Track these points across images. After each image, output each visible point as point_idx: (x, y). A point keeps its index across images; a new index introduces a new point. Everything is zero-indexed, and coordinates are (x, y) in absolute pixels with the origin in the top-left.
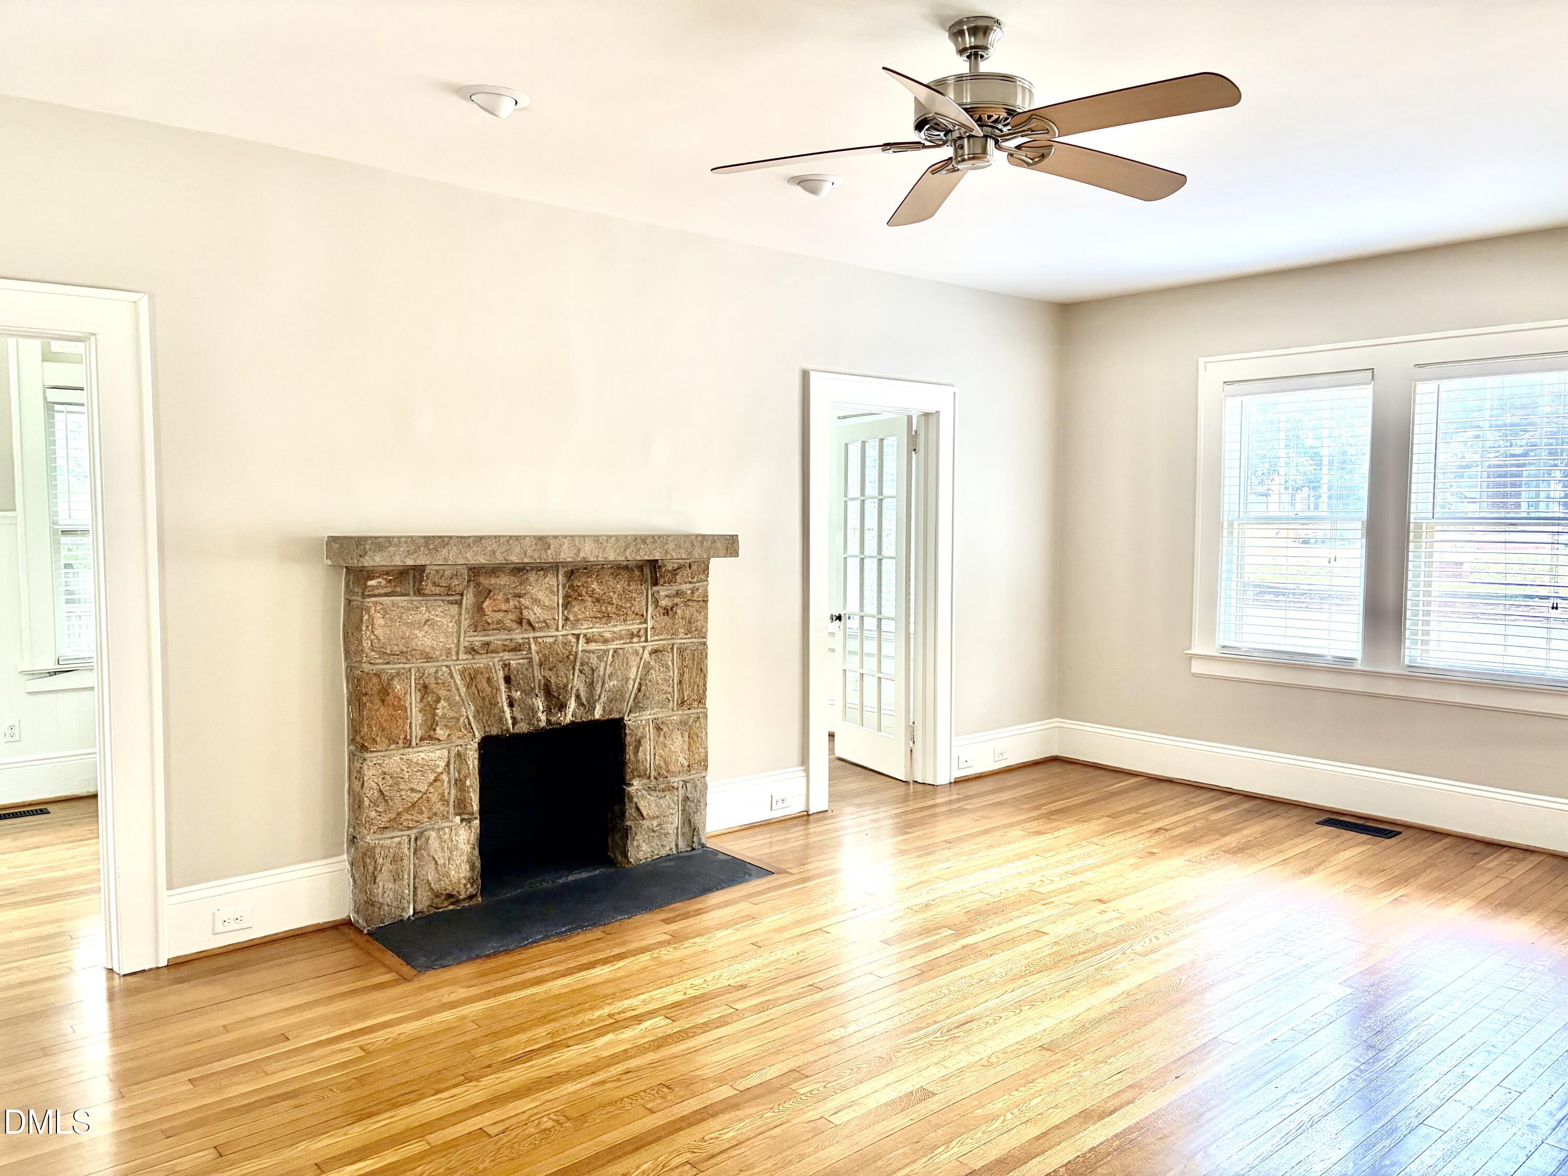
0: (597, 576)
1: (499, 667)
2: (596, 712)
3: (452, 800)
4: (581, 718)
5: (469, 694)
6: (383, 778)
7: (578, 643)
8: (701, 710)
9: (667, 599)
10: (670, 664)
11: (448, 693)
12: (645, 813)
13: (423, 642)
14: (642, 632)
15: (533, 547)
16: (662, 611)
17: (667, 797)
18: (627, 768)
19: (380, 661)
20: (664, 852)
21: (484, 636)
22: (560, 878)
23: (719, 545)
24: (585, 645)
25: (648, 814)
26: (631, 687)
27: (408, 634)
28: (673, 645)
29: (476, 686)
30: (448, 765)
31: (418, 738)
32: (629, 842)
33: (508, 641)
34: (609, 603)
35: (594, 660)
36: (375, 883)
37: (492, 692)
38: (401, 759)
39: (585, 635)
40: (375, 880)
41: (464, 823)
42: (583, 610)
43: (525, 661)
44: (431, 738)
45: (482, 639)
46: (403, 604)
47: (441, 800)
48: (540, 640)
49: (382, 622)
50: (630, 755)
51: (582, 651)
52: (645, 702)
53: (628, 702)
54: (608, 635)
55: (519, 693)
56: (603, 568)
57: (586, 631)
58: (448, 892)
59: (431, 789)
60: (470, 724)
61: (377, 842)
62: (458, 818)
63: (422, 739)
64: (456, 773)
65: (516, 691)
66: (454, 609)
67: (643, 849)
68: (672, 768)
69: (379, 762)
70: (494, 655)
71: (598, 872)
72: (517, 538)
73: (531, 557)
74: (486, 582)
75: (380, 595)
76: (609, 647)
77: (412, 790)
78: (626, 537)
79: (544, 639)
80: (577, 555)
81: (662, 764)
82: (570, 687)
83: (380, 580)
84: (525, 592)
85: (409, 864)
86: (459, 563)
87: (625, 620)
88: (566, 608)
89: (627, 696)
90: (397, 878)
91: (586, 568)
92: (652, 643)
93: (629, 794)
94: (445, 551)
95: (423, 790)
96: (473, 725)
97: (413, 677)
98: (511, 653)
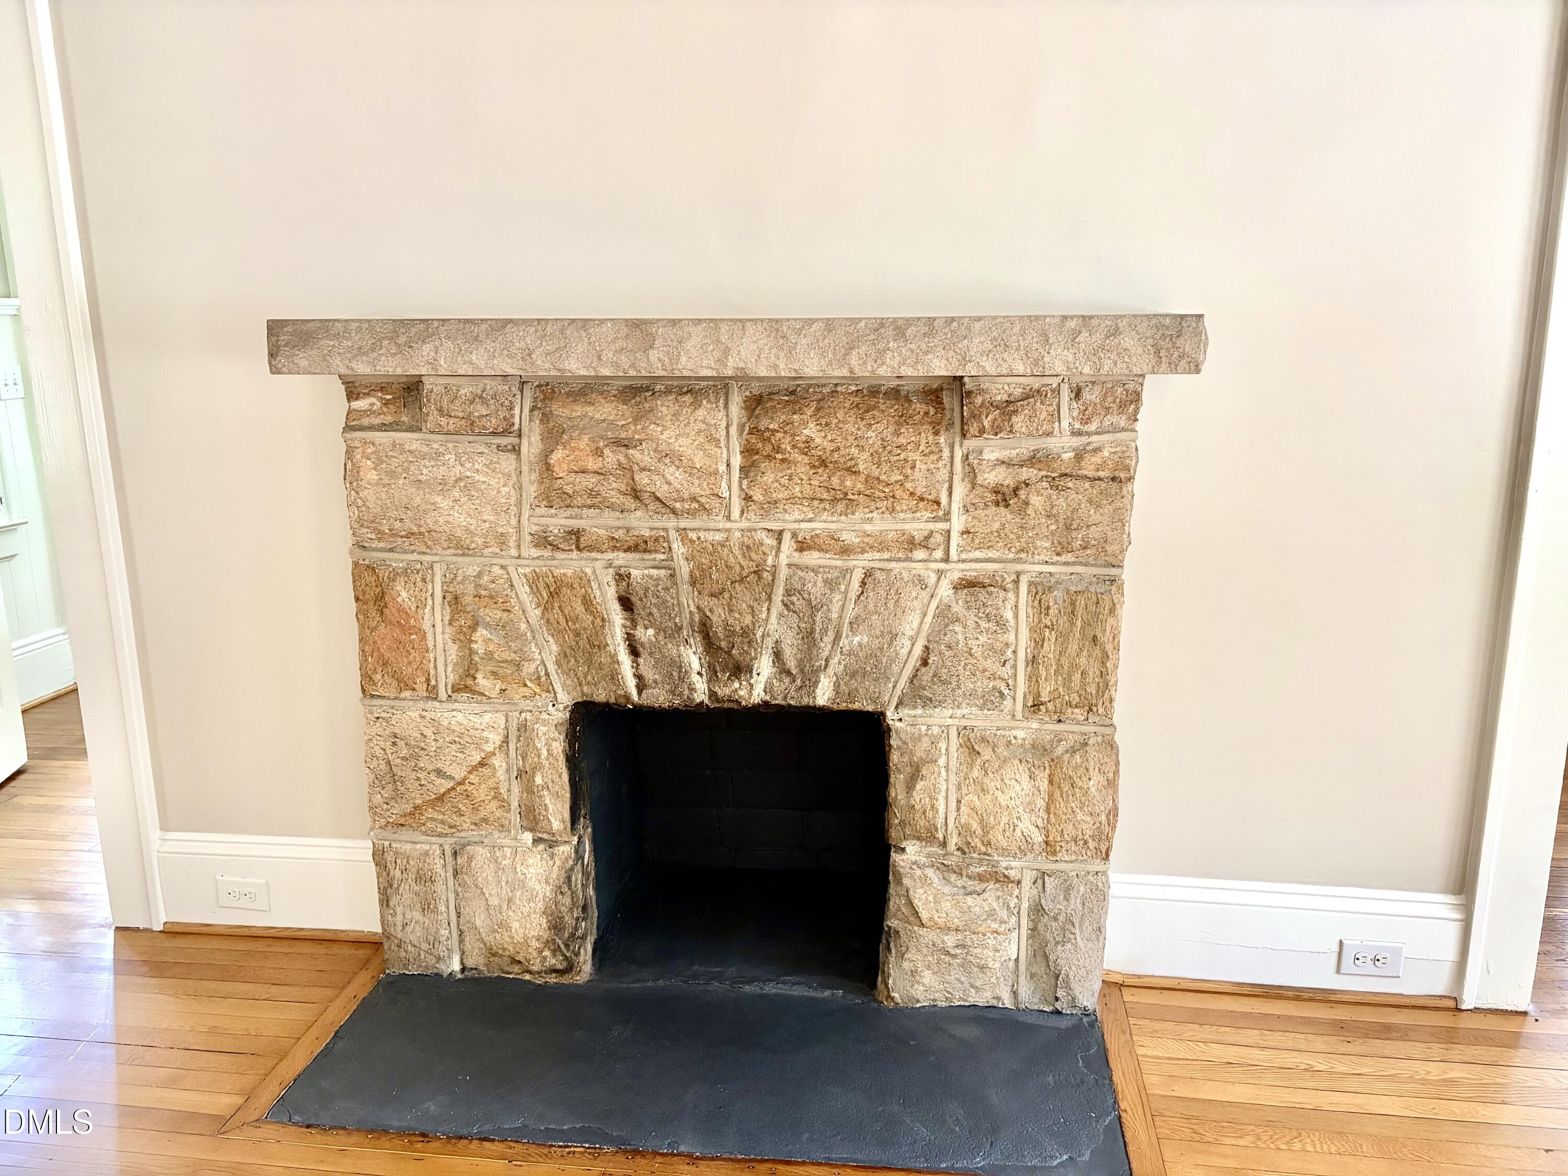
0: (818, 409)
1: (608, 576)
2: (819, 692)
3: (515, 804)
4: (785, 698)
5: (548, 621)
6: (394, 744)
7: (778, 549)
8: (1092, 729)
9: (1002, 469)
10: (1009, 615)
11: (505, 615)
12: (924, 915)
13: (451, 519)
14: (939, 538)
15: (620, 344)
16: (990, 497)
17: (985, 895)
18: (891, 815)
19: (381, 545)
20: (981, 999)
21: (571, 517)
22: (750, 982)
23: (1128, 341)
24: (796, 554)
25: (931, 919)
26: (904, 652)
27: (418, 500)
28: (1018, 574)
29: (560, 607)
30: (506, 740)
31: (450, 686)
32: (892, 959)
33: (621, 531)
34: (848, 470)
35: (816, 588)
36: (388, 906)
37: (593, 623)
38: (423, 717)
39: (794, 535)
40: (388, 901)
41: (541, 847)
42: (784, 481)
43: (663, 572)
44: (467, 689)
45: (563, 522)
46: (414, 447)
47: (495, 798)
48: (693, 535)
49: (373, 476)
50: (897, 790)
51: (790, 565)
52: (938, 689)
53: (896, 682)
54: (850, 538)
55: (651, 632)
56: (834, 393)
57: (796, 526)
58: (508, 953)
59: (473, 778)
60: (547, 674)
61: (387, 843)
62: (528, 837)
63: (456, 689)
64: (519, 757)
65: (646, 628)
66: (507, 462)
67: (926, 981)
68: (997, 837)
69: (383, 715)
70: (594, 555)
71: (827, 993)
72: (585, 324)
73: (616, 365)
74: (561, 411)
75: (371, 428)
76: (852, 564)
77: (439, 773)
78: (854, 321)
79: (702, 534)
80: (722, 362)
81: (975, 826)
82: (759, 634)
83: (373, 400)
84: (643, 436)
85: (445, 889)
86: (461, 372)
87: (893, 510)
88: (747, 477)
89: (896, 669)
90: (427, 907)
91: (793, 393)
92: (961, 566)
93: (895, 866)
94: (427, 348)
95: (457, 777)
96: (554, 678)
97: (438, 579)
98: (630, 556)
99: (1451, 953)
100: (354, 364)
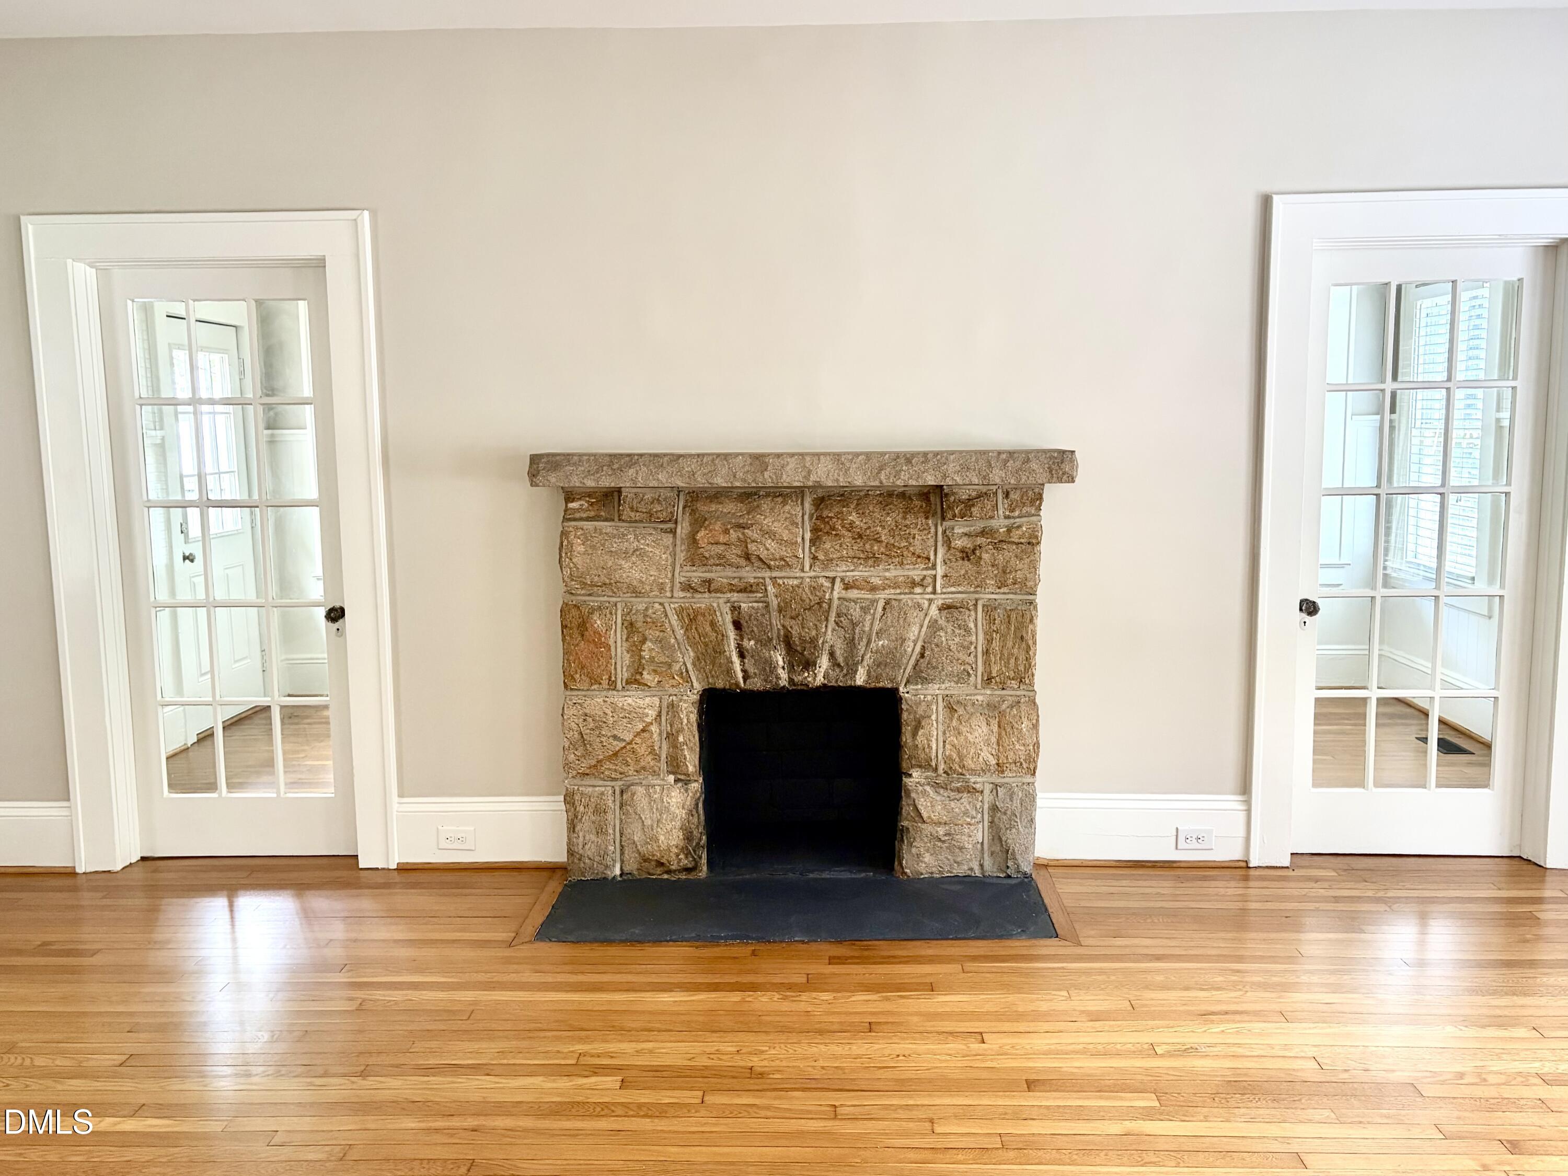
0: (857, 505)
1: (726, 609)
2: (857, 677)
3: (664, 756)
4: (837, 681)
5: (688, 637)
6: (585, 720)
7: (833, 589)
8: (1023, 693)
9: (965, 538)
10: (972, 625)
11: (662, 634)
12: (925, 815)
13: (630, 574)
14: (929, 580)
15: (747, 468)
16: (959, 555)
17: (963, 800)
18: (903, 753)
19: (583, 592)
20: (961, 871)
21: (705, 572)
22: (812, 872)
23: (1034, 465)
24: (844, 592)
25: (929, 817)
26: (910, 650)
27: (610, 564)
28: (977, 600)
29: (696, 628)
30: (659, 715)
31: (624, 681)
32: (905, 847)
33: (736, 580)
34: (875, 540)
35: (856, 612)
36: (574, 831)
37: (717, 638)
38: (605, 701)
39: (842, 580)
40: (574, 828)
41: (680, 784)
42: (837, 547)
43: (761, 605)
44: (637, 682)
45: (701, 575)
46: (608, 531)
47: (650, 753)
48: (780, 581)
49: (581, 549)
50: (906, 737)
51: (839, 599)
52: (931, 672)
53: (905, 669)
54: (876, 581)
55: (752, 643)
56: (867, 495)
57: (844, 574)
58: (656, 858)
59: (638, 740)
60: (687, 671)
61: (576, 788)
62: (671, 778)
63: (628, 683)
64: (668, 725)
65: (750, 640)
66: (668, 539)
67: (926, 860)
68: (969, 763)
69: (580, 701)
70: (718, 595)
71: (863, 875)
72: (726, 456)
73: (744, 480)
74: (702, 507)
75: (581, 519)
76: (877, 596)
77: (615, 737)
78: (883, 454)
79: (785, 581)
80: (807, 478)
81: (955, 756)
82: (820, 642)
83: (583, 502)
84: (753, 522)
85: (613, 818)
86: (651, 485)
87: (901, 564)
88: (814, 545)
89: (905, 661)
90: (600, 831)
91: (842, 495)
92: (943, 596)
93: (906, 786)
94: (631, 472)
95: (627, 739)
96: (691, 673)
97: (619, 613)
98: (740, 595)
99: (1242, 833)
100: (585, 481)
